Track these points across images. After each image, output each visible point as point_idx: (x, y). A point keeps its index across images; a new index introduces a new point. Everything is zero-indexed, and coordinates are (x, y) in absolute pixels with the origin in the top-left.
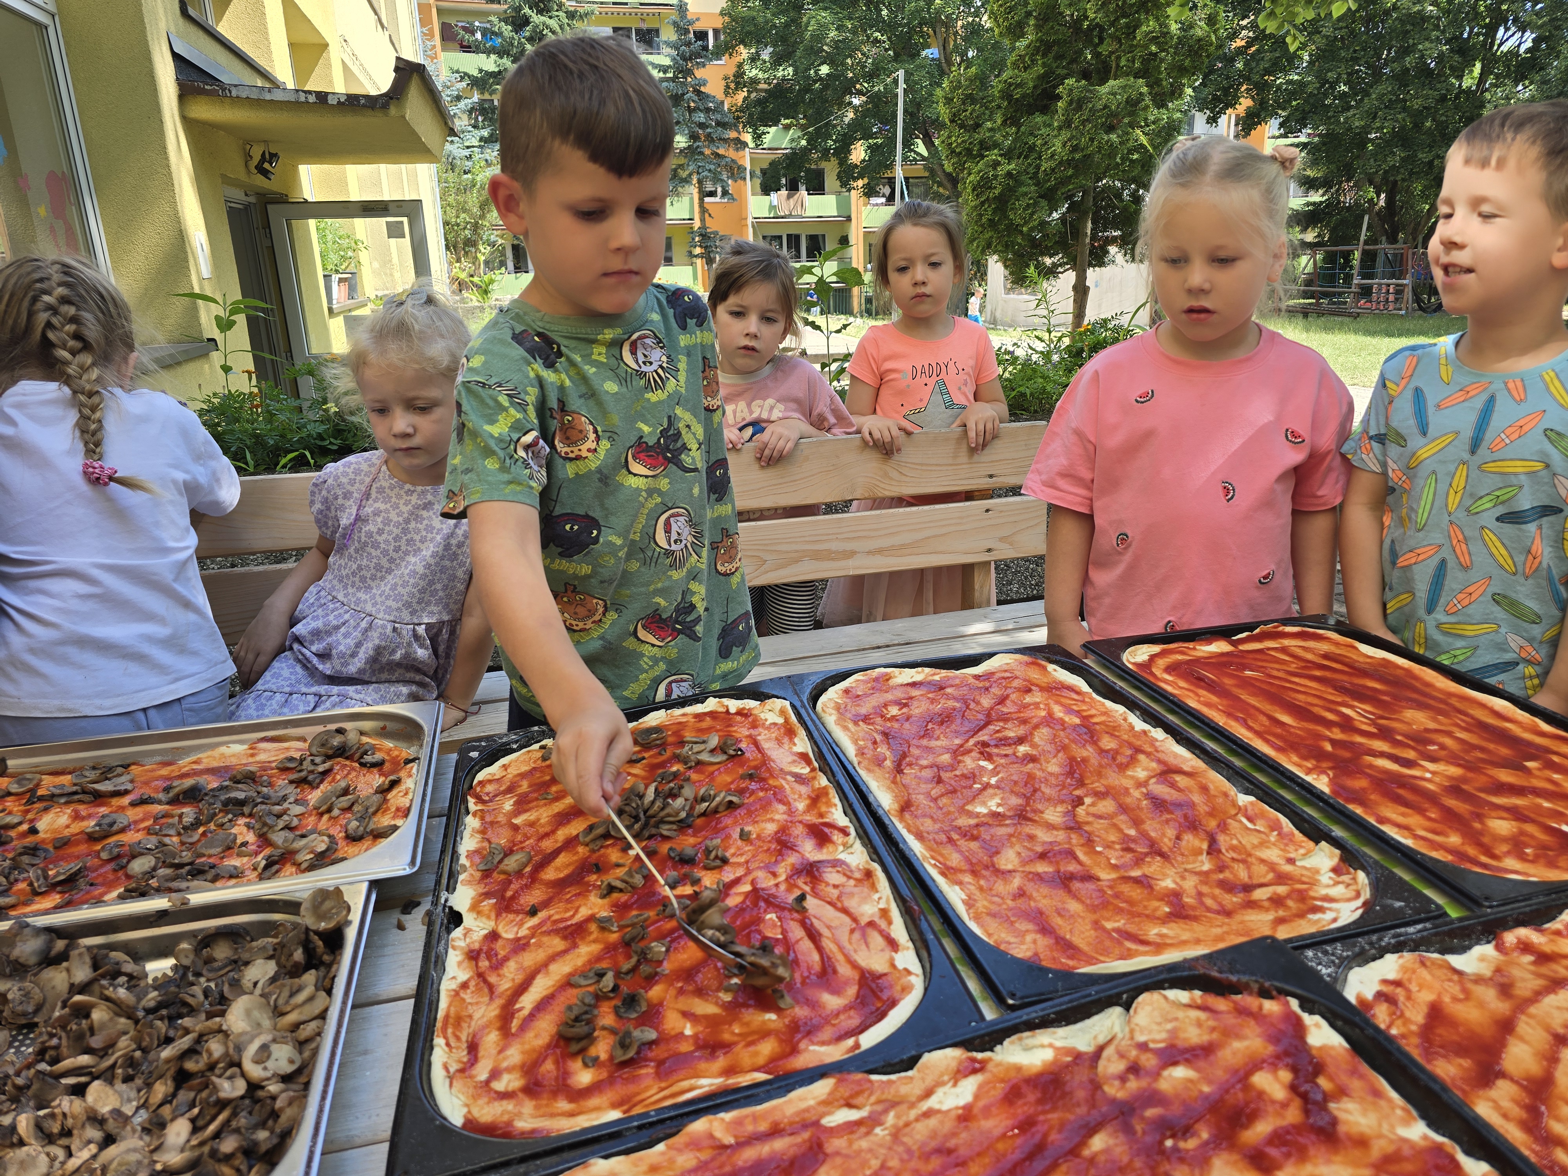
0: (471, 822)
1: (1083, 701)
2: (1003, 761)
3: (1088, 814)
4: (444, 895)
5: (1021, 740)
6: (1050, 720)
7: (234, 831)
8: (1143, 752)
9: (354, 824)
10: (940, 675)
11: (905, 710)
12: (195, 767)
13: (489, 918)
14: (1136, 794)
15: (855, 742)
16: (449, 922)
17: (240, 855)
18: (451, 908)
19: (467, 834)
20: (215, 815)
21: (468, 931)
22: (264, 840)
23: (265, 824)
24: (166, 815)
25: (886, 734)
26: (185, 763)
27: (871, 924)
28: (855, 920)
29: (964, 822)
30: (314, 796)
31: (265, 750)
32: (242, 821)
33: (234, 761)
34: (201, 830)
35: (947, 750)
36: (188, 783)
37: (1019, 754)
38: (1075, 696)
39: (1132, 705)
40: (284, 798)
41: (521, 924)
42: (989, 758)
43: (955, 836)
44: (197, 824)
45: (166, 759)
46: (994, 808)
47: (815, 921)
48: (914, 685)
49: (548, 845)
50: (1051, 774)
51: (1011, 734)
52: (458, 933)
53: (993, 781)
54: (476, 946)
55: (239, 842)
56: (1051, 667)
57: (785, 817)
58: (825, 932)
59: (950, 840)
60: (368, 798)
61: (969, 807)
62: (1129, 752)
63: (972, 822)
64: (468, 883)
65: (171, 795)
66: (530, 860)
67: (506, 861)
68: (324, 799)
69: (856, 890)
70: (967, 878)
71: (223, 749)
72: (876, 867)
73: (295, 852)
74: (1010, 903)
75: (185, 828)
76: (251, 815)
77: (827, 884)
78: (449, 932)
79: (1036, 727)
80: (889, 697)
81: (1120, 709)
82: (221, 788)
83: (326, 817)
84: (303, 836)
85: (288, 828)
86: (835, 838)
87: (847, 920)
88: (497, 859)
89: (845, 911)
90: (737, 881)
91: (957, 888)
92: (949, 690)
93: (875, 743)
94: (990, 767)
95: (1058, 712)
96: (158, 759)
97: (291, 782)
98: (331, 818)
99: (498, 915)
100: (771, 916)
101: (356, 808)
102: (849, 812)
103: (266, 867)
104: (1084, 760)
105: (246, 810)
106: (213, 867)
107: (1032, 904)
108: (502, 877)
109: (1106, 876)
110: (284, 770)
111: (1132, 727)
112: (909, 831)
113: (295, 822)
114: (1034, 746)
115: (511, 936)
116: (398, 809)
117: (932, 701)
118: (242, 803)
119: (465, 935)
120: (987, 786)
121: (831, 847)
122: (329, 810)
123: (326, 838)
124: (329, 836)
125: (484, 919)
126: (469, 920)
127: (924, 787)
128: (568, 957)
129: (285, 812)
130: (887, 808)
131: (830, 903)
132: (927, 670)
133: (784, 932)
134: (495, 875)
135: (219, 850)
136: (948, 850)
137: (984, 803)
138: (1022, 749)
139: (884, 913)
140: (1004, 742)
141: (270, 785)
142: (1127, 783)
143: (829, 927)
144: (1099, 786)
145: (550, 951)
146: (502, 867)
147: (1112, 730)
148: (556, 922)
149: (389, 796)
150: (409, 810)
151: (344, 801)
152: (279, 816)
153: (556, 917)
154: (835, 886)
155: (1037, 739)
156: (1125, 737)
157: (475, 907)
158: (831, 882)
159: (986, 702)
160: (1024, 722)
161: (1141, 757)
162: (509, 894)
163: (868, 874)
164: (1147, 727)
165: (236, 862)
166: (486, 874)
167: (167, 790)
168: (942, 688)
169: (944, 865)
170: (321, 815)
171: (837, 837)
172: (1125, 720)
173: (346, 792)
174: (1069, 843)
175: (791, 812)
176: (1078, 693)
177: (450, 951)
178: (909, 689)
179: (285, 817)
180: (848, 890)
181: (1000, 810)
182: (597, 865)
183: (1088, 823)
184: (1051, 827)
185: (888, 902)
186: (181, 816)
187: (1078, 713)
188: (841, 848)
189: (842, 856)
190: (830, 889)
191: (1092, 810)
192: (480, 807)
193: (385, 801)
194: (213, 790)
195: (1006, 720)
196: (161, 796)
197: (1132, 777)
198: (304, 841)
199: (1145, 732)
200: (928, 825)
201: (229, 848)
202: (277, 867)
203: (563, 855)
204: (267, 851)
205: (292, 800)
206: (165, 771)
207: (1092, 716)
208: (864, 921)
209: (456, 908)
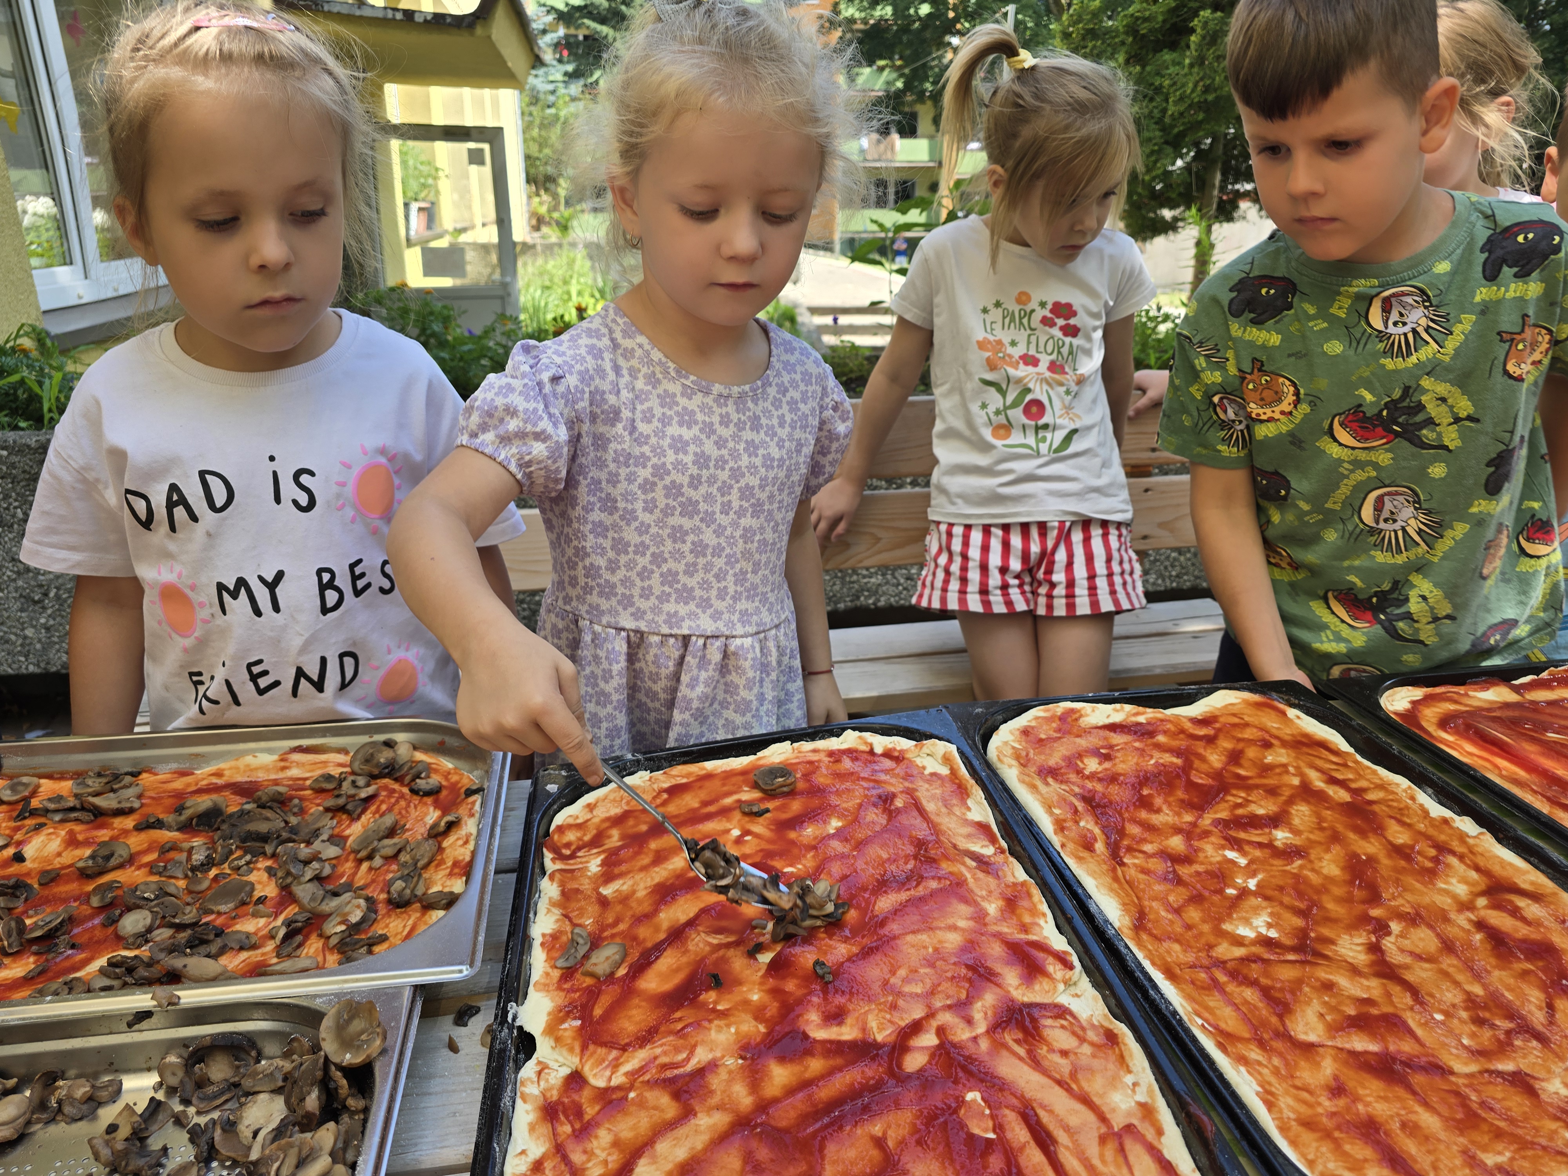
0: (549, 889)
1: (1345, 765)
2: (1258, 853)
3: (1402, 951)
4: (512, 1007)
5: (1275, 821)
6: (1306, 792)
7: (253, 877)
8: (1453, 853)
9: (399, 885)
10: (1146, 715)
11: (1107, 765)
12: (215, 780)
13: (571, 1050)
14: (1463, 920)
15: (1049, 808)
16: (518, 1052)
17: (256, 915)
18: (520, 1028)
19: (542, 905)
20: (231, 852)
21: (542, 1069)
22: (287, 896)
23: (289, 873)
24: (174, 847)
25: (1088, 799)
26: (203, 773)
27: (1129, 1128)
28: (1103, 1118)
29: (1225, 951)
30: (355, 830)
31: (298, 764)
32: (263, 863)
33: (261, 776)
34: (213, 872)
35: (1177, 830)
36: (204, 802)
37: (1278, 844)
38: (1334, 759)
39: (1419, 779)
40: (316, 833)
41: (615, 1066)
42: (1237, 844)
43: (1222, 978)
44: (209, 863)
45: (183, 766)
46: (1263, 931)
47: (1042, 1113)
48: (1113, 727)
49: (648, 935)
50: (1329, 879)
51: (1261, 812)
52: (529, 1070)
53: (1252, 884)
54: (554, 1095)
55: (257, 894)
56: (1292, 713)
57: (971, 924)
58: (1061, 1137)
59: (1216, 985)
60: (419, 844)
61: (1227, 927)
62: (1433, 852)
63: (1239, 952)
64: (544, 987)
65: (183, 818)
66: (625, 955)
67: (594, 959)
68: (365, 840)
69: (1097, 1064)
70: (1255, 1054)
71: (249, 759)
72: (1122, 1029)
73: (325, 917)
74: (1328, 1104)
75: (194, 869)
76: (274, 855)
77: (1051, 1050)
78: (518, 1068)
79: (1291, 801)
80: (1083, 743)
81: (1402, 782)
82: (242, 813)
83: (365, 866)
84: (336, 894)
85: (318, 878)
86: (1050, 969)
87: (1090, 1117)
88: (582, 950)
89: (1086, 1100)
90: (916, 1028)
91: (1242, 1069)
92: (1161, 738)
93: (1076, 811)
94: (1243, 862)
95: (1317, 781)
96: (174, 766)
97: (327, 810)
98: (371, 869)
99: (584, 1048)
100: (974, 1096)
101: (404, 857)
102: (1067, 928)
103: (287, 937)
104: (1371, 860)
105: (269, 849)
106: (219, 933)
107: (1360, 1107)
108: (589, 981)
109: (1463, 1066)
110: (320, 791)
111: (1426, 813)
112: (1153, 964)
113: (327, 871)
114: (1296, 832)
115: (601, 1083)
116: (456, 864)
117: (1142, 752)
118: (264, 838)
119: (539, 1073)
120: (1244, 893)
121: (1045, 984)
122: (370, 857)
123: (362, 902)
124: (368, 899)
125: (565, 1052)
126: (544, 1048)
127: (1158, 888)
128: (681, 1131)
129: (315, 857)
130: (1117, 924)
131: (1060, 1083)
132: (1128, 707)
133: (998, 1128)
134: (578, 975)
135: (231, 905)
136: (1214, 1001)
137: (1247, 922)
138: (1281, 836)
139: (1147, 1110)
140: (1254, 822)
141: (302, 811)
142: (1444, 902)
143: (1067, 1129)
144: (1404, 904)
145: (657, 1116)
146: (589, 966)
147: (1401, 816)
148: (664, 1067)
149: (445, 844)
150: (470, 864)
151: (389, 846)
152: (306, 863)
153: (664, 1060)
154: (1064, 1053)
155: (1296, 821)
156: (1421, 827)
157: (551, 1029)
158: (1057, 1045)
159: (1215, 759)
160: (1272, 792)
161: (1453, 861)
162: (598, 1012)
163: (1111, 1038)
164: (1447, 813)
165: (249, 926)
166: (568, 974)
167: (180, 810)
168: (1151, 734)
169: (1216, 1027)
170: (360, 862)
171: (1053, 967)
172: (1413, 798)
173: (391, 832)
174: (1392, 1003)
175: (980, 917)
176: (1337, 752)
177: (519, 1101)
178: (1107, 733)
179: (315, 865)
180: (1084, 1061)
181: (1273, 934)
182: (715, 977)
183: (1407, 967)
184: (1354, 971)
185: (1150, 1092)
186: (190, 851)
187: (1342, 784)
188: (1061, 987)
189: (1064, 999)
190: (1056, 1058)
191: (1406, 943)
192: (559, 866)
193: (440, 849)
194: (231, 815)
195: (1249, 788)
196: (169, 818)
197: (1447, 892)
198: (335, 903)
199: (1445, 821)
200: (1176, 952)
201: (244, 903)
202: (299, 938)
203: (668, 952)
204: (291, 911)
205: (325, 837)
206: (179, 784)
207: (1364, 790)
208: (1118, 1123)
209: (528, 1028)
